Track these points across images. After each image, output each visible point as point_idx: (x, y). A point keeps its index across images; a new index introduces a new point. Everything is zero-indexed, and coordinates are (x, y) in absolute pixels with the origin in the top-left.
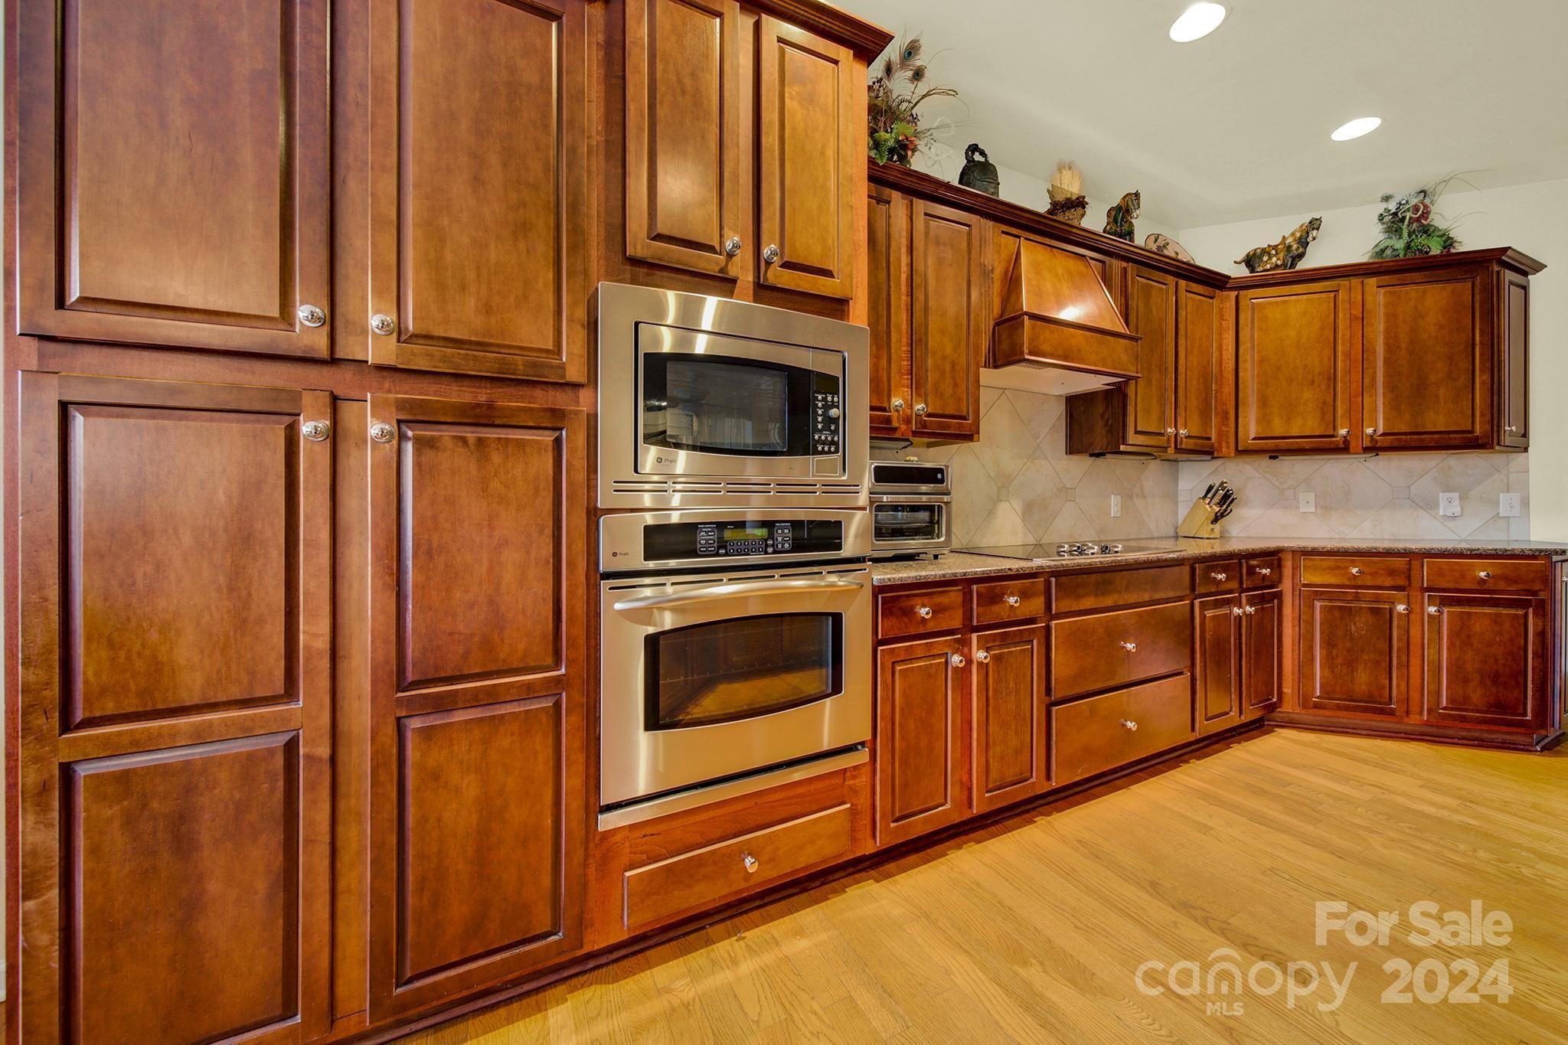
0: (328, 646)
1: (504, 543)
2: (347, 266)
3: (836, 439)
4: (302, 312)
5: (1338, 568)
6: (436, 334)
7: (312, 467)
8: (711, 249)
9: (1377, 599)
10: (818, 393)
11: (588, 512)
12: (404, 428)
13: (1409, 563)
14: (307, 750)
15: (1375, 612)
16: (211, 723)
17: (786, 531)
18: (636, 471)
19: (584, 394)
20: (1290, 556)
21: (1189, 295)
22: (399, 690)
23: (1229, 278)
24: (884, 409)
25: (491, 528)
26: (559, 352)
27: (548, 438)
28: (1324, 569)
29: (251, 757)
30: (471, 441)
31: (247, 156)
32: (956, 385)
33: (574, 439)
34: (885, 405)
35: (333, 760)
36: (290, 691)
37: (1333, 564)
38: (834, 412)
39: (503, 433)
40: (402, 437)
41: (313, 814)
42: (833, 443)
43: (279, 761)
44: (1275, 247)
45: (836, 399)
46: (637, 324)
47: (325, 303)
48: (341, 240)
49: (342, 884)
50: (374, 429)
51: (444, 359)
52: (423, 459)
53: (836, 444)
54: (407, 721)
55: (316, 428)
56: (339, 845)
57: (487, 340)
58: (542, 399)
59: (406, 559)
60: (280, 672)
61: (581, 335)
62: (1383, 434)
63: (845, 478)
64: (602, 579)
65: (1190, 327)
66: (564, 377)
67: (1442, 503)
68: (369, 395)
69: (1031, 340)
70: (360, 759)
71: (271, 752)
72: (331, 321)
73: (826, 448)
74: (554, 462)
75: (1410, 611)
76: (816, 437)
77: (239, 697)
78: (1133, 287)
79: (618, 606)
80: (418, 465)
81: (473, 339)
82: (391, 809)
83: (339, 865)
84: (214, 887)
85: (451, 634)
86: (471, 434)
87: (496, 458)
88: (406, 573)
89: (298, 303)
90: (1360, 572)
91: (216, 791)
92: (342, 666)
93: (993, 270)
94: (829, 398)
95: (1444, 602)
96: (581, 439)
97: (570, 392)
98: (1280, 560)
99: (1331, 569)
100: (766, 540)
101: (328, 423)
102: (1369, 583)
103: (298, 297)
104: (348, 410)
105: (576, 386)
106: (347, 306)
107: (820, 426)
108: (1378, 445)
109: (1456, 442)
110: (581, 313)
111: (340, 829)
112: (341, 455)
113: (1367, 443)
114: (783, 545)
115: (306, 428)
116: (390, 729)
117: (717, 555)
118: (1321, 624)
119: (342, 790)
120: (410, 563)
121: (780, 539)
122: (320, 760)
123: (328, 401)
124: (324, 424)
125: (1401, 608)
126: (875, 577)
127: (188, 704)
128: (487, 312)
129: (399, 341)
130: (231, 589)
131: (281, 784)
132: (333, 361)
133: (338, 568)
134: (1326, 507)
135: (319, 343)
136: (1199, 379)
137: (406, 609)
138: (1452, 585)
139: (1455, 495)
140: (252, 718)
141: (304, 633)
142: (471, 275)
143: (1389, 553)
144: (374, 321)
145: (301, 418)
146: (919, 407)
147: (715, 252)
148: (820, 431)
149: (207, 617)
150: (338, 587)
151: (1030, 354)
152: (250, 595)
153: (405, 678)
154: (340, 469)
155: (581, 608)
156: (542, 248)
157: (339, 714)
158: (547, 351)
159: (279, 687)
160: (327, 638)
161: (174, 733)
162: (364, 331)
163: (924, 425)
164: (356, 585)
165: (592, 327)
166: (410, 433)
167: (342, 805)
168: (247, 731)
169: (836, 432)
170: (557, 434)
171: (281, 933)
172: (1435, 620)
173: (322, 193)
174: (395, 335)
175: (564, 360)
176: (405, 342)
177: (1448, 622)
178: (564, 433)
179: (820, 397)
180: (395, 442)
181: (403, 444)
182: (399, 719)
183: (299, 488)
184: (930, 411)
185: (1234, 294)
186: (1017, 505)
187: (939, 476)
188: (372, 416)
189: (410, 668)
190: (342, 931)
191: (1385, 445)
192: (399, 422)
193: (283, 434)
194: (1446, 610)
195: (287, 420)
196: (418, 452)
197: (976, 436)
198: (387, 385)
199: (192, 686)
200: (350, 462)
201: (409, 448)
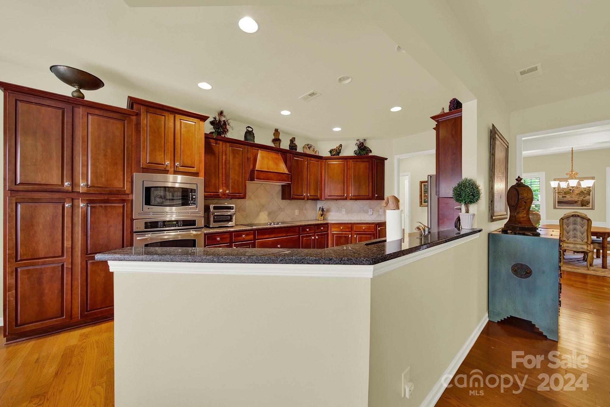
0: (71, 246)
1: (111, 226)
2: (76, 174)
3: (195, 202)
4: (66, 184)
5: (339, 227)
6: (95, 186)
7: (67, 212)
8: (163, 164)
9: (346, 234)
10: (190, 193)
11: (131, 219)
12: (88, 204)
13: (352, 226)
14: (66, 266)
15: (345, 237)
16: (46, 261)
17: (181, 222)
18: (143, 211)
19: (130, 196)
20: (330, 225)
21: (311, 161)
22: (87, 255)
23: (323, 157)
24: (218, 193)
25: (108, 223)
26: (124, 188)
27: (122, 205)
28: (336, 227)
29: (54, 268)
30: (103, 207)
31: (54, 154)
32: (238, 186)
33: (127, 206)
34: (218, 191)
35: (72, 268)
36: (63, 255)
37: (337, 226)
38: (194, 197)
39: (111, 205)
40: (87, 206)
41: (67, 278)
42: (194, 203)
43: (60, 268)
44: (335, 149)
45: (195, 194)
46: (143, 181)
47: (71, 181)
48: (74, 169)
49: (73, 292)
50: (81, 205)
51: (97, 191)
52: (92, 210)
53: (195, 203)
54: (88, 261)
55: (69, 205)
56: (73, 285)
57: (107, 186)
58: (120, 197)
59: (88, 230)
60: (60, 251)
61: (129, 184)
62: (353, 196)
63: (197, 211)
64: (134, 233)
65: (311, 169)
66: (125, 193)
67: (369, 212)
68: (80, 198)
69: (257, 176)
70: (78, 268)
71: (59, 266)
72: (72, 185)
73: (192, 204)
74: (123, 210)
75: (351, 236)
76: (190, 202)
77: (52, 256)
78: (293, 160)
79: (138, 238)
80: (91, 211)
81: (104, 186)
82: (85, 278)
83: (73, 289)
84: (46, 291)
85: (98, 244)
86: (103, 205)
87: (109, 210)
88: (88, 232)
89: (65, 182)
90: (342, 228)
91: (47, 274)
92: (74, 251)
93: (250, 158)
94: (193, 194)
95: (357, 234)
96: (129, 205)
97: (127, 195)
98: (328, 225)
99: (337, 227)
100: (176, 224)
101: (71, 204)
102: (344, 231)
103: (65, 180)
104: (76, 202)
105: (128, 194)
106: (76, 181)
107: (190, 200)
108: (352, 198)
109: (366, 198)
110: (130, 180)
111: (73, 282)
112: (74, 210)
113: (350, 198)
114: (180, 225)
115: (67, 205)
116: (85, 262)
117: (163, 228)
118: (335, 240)
119: (73, 274)
120: (89, 230)
121: (179, 224)
122: (69, 268)
123: (71, 200)
124: (70, 204)
125: (350, 236)
126: (205, 232)
127: (41, 257)
128: (107, 181)
129: (87, 188)
130: (50, 236)
131: (61, 272)
132: (72, 192)
133: (73, 231)
134: (348, 212)
135: (70, 189)
136: (314, 182)
137: (88, 239)
138: (359, 231)
139: (372, 210)
140: (54, 260)
141: (66, 244)
142: (103, 174)
143: (348, 224)
144: (82, 185)
145: (65, 203)
146: (227, 192)
147: (163, 165)
148: (191, 201)
149: (45, 241)
150: (73, 235)
151: (256, 179)
152: (54, 237)
153: (88, 253)
154: (73, 212)
155: (129, 239)
156: (120, 167)
157: (73, 260)
158: (122, 188)
159: (60, 254)
160: (71, 245)
161: (38, 263)
162: (79, 186)
163: (229, 196)
164: (77, 235)
165: (132, 182)
166: (89, 205)
167: (74, 277)
168: (53, 262)
169: (195, 201)
170: (123, 204)
171: (61, 300)
172: (356, 238)
173: (70, 160)
174: (86, 187)
175: (125, 189)
176: (88, 188)
177: (358, 239)
178: (125, 204)
179: (191, 194)
180: (86, 207)
181: (88, 208)
182: (86, 261)
183: (65, 216)
184: (230, 192)
185: (324, 160)
186: (266, 213)
187: (232, 208)
188: (81, 202)
189: (89, 251)
190: (73, 301)
191: (353, 198)
192: (87, 203)
193: (61, 206)
194: (358, 236)
195: (62, 204)
196: (91, 209)
197: (245, 198)
198: (84, 196)
199: (42, 254)
200: (76, 211)
201: (89, 208)
